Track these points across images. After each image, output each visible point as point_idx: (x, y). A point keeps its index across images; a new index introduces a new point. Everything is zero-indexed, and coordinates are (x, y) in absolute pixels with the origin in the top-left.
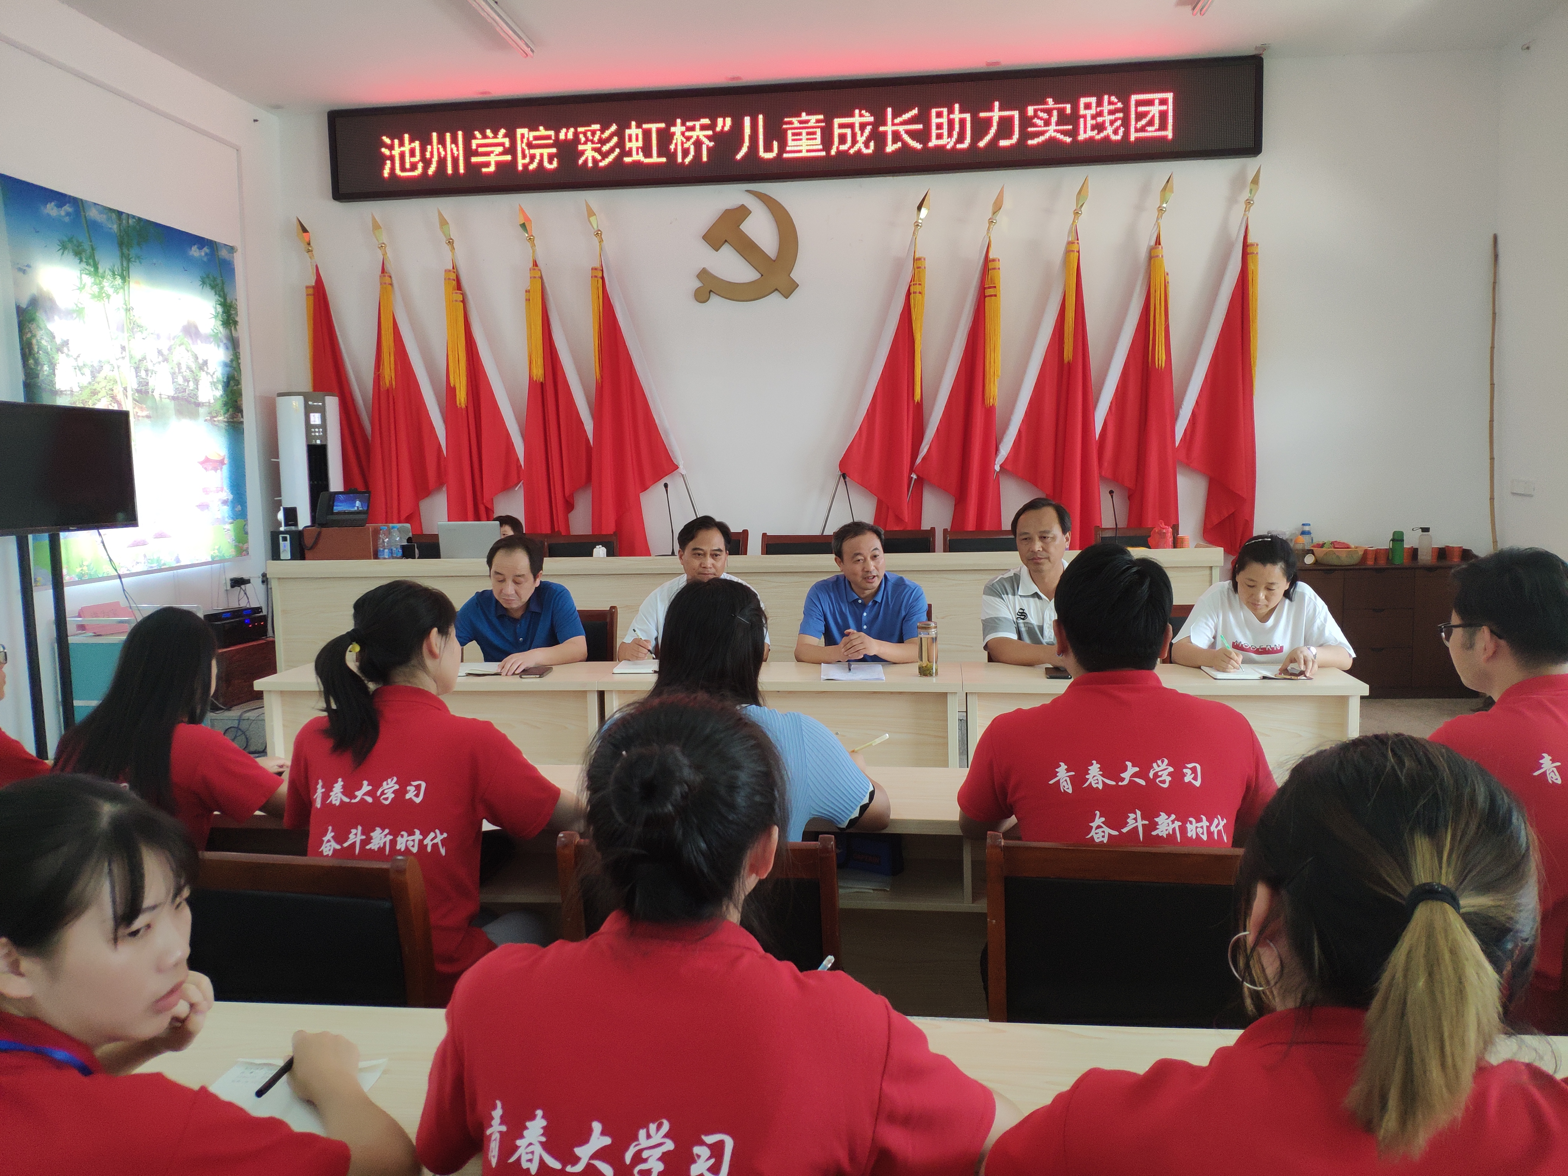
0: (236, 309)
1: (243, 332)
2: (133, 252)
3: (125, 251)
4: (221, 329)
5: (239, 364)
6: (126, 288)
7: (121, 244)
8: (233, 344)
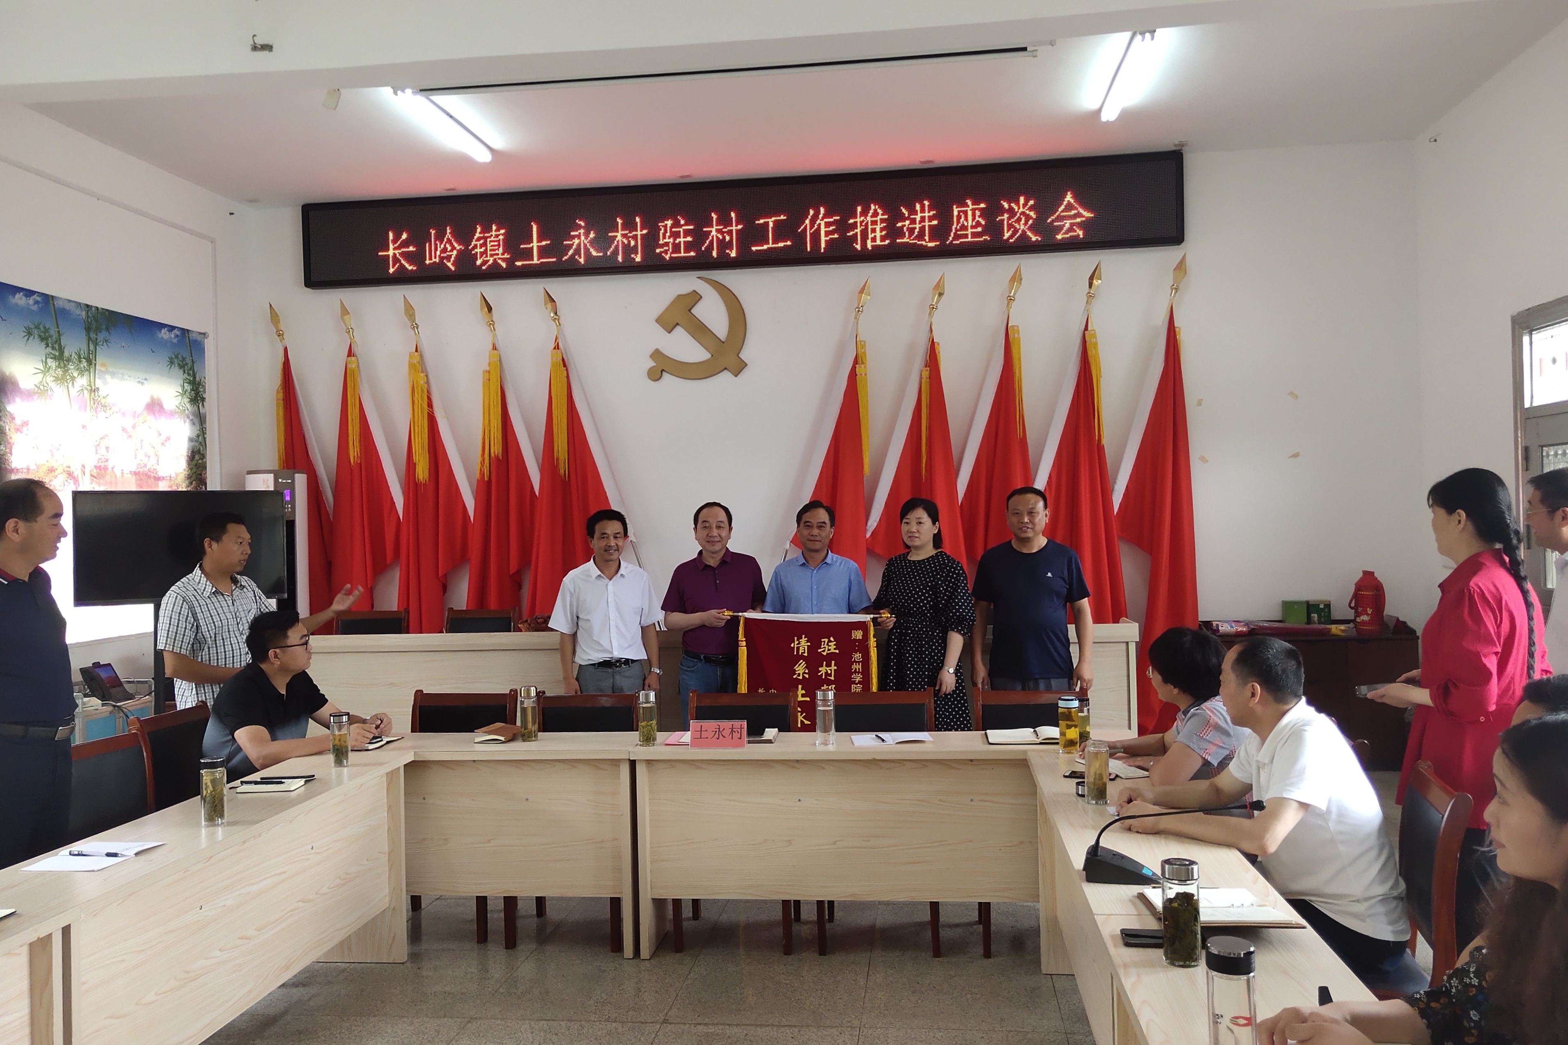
0: (204, 387)
1: (211, 407)
2: (101, 337)
3: (93, 335)
4: (188, 405)
5: (205, 439)
6: (92, 370)
7: (88, 329)
8: (200, 420)
